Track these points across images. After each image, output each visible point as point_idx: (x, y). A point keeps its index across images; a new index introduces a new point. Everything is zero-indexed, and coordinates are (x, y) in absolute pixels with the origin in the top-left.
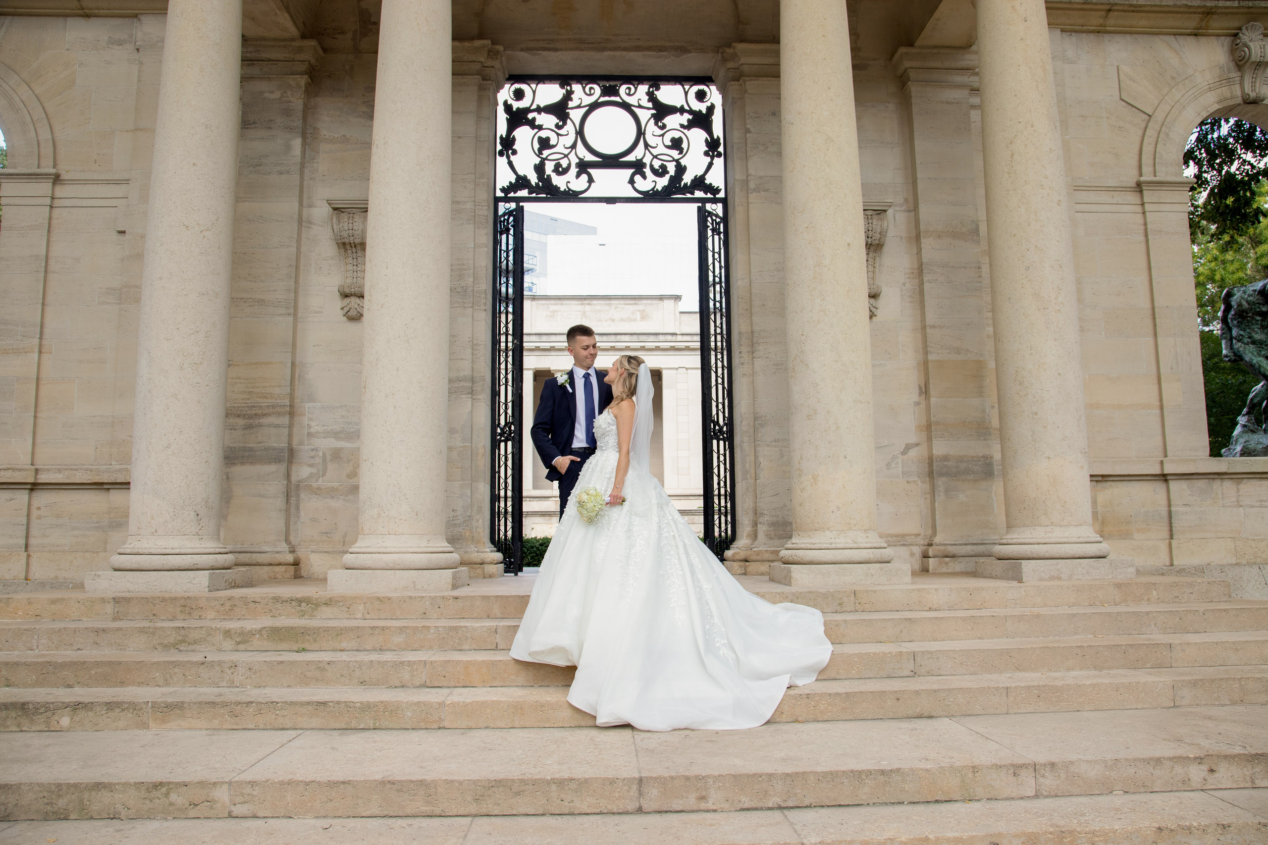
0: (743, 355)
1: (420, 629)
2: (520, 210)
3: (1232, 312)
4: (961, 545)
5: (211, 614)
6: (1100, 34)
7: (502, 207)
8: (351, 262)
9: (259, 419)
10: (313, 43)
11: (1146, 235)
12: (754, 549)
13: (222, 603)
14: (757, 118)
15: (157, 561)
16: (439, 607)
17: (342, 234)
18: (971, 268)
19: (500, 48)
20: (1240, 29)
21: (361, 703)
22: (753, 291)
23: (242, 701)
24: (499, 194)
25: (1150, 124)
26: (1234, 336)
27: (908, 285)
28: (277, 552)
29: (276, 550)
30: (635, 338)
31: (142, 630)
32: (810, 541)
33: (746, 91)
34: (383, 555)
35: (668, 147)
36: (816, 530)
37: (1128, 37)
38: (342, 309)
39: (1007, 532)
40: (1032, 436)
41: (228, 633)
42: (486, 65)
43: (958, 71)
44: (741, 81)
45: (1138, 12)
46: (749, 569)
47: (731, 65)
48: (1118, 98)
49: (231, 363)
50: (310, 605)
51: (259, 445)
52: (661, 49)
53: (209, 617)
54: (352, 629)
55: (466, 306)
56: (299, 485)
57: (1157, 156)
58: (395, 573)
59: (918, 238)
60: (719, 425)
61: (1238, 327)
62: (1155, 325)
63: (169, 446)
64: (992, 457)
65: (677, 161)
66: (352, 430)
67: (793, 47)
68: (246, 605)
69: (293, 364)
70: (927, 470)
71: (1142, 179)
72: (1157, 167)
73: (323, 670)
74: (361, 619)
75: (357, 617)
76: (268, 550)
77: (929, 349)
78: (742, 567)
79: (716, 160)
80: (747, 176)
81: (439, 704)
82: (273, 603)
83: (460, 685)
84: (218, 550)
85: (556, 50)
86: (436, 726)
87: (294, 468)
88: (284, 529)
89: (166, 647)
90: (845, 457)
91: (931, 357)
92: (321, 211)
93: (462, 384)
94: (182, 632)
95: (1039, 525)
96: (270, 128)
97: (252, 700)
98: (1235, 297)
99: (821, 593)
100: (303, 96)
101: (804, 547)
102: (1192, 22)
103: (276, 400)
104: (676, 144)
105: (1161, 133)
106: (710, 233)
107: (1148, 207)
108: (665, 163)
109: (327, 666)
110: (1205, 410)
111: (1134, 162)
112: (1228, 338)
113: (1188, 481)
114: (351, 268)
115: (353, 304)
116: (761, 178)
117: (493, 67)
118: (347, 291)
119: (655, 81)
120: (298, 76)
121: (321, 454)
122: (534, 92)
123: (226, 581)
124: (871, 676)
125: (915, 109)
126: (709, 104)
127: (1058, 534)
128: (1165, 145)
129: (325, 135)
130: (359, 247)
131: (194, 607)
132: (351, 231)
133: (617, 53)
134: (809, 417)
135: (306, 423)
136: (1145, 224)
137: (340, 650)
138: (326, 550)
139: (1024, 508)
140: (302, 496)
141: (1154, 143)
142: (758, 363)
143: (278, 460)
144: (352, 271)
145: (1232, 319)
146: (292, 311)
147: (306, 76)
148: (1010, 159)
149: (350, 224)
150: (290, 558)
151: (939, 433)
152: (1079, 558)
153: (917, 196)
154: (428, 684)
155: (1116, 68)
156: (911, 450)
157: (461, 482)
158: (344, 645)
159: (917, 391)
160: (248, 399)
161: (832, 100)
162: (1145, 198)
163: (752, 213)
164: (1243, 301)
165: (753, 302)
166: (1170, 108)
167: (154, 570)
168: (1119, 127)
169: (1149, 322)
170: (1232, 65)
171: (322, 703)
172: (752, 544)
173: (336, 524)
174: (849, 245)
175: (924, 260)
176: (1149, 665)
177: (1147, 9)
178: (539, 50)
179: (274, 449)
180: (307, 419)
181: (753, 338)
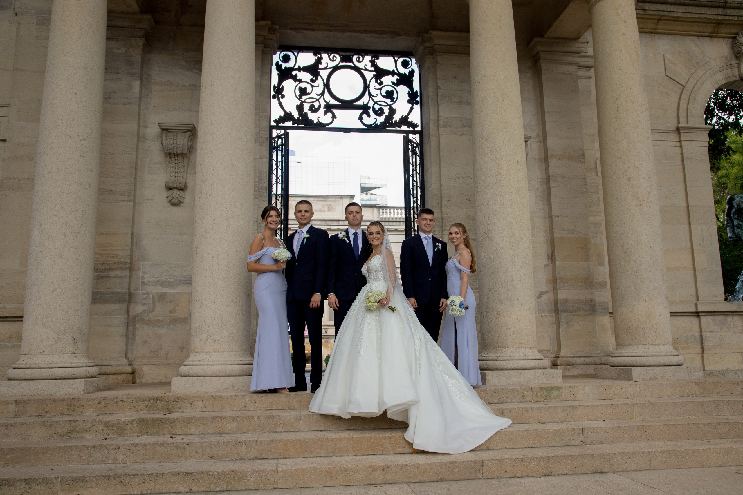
1: (247, 418)
2: (287, 135)
3: (734, 210)
4: (577, 357)
5: (90, 411)
6: (653, 34)
7: (275, 133)
8: (174, 166)
9: (108, 272)
10: (149, 17)
11: (683, 161)
13: (98, 402)
14: (445, 79)
15: (45, 373)
16: (255, 402)
17: (169, 147)
18: (580, 179)
19: (277, 27)
20: (738, 34)
21: (218, 472)
22: (443, 191)
23: (130, 474)
24: (273, 124)
25: (684, 91)
26: (735, 225)
27: (540, 189)
28: (120, 365)
29: (119, 363)
30: (324, 223)
31: (42, 424)
32: (495, 355)
33: (437, 62)
34: (211, 366)
35: (384, 97)
36: (499, 348)
37: (670, 36)
38: (167, 197)
39: (617, 349)
40: (634, 287)
41: (108, 424)
42: (267, 38)
43: (571, 54)
44: (434, 55)
45: (677, 21)
47: (427, 45)
48: (664, 75)
50: (163, 402)
51: (107, 290)
52: (382, 33)
53: (88, 412)
54: (198, 419)
56: (135, 318)
57: (688, 111)
58: (219, 379)
59: (546, 159)
61: (738, 219)
62: (689, 217)
63: (55, 290)
64: (595, 300)
65: (390, 106)
66: (173, 280)
67: (480, 33)
68: (117, 403)
69: (132, 234)
70: (554, 308)
71: (680, 125)
72: (688, 118)
73: (183, 449)
74: (200, 411)
75: (197, 410)
76: (113, 364)
77: (554, 230)
79: (415, 106)
80: (438, 117)
81: (274, 471)
82: (136, 401)
83: (281, 457)
84: (88, 364)
85: (313, 30)
86: (271, 487)
87: (132, 306)
88: (125, 349)
89: (60, 435)
90: (518, 300)
91: (556, 236)
92: (153, 130)
94: (73, 424)
95: (640, 344)
96: (118, 73)
97: (137, 472)
98: (736, 201)
99: (510, 389)
100: (141, 53)
101: (492, 359)
102: (709, 29)
103: (120, 259)
104: (389, 95)
105: (691, 97)
106: (410, 153)
107: (683, 143)
108: (382, 107)
109: (186, 446)
110: (721, 271)
111: (675, 115)
112: (731, 226)
113: (712, 317)
114: (174, 170)
115: (175, 194)
116: (447, 118)
117: (272, 39)
118: (171, 185)
119: (376, 54)
120: (138, 39)
121: (151, 296)
122: (296, 57)
123: (94, 386)
124: (555, 445)
125: (544, 77)
126: (410, 70)
127: (653, 350)
128: (693, 104)
129: (155, 80)
130: (180, 156)
131: (77, 405)
132: (175, 145)
133: (354, 34)
134: (493, 273)
135: (141, 275)
136: (682, 154)
137: (190, 434)
138: (154, 363)
139: (630, 333)
140: (137, 325)
141: (686, 103)
143: (121, 301)
144: (174, 172)
145: (734, 215)
146: (132, 198)
147: (144, 39)
148: (616, 109)
149: (175, 141)
150: (129, 369)
151: (561, 285)
152: (667, 366)
153: (546, 132)
154: (259, 457)
155: (663, 56)
156: (543, 296)
158: (193, 430)
159: (547, 257)
160: (100, 258)
161: (506, 68)
162: (681, 137)
163: (442, 141)
164: (741, 203)
165: (442, 199)
166: (696, 82)
167: (43, 380)
168: (665, 93)
169: (685, 215)
170: (733, 56)
171: (189, 473)
173: (161, 345)
174: (518, 162)
175: (551, 174)
176: (731, 436)
177: (683, 19)
178: (302, 30)
179: (119, 294)
180: (141, 272)
181: (442, 222)
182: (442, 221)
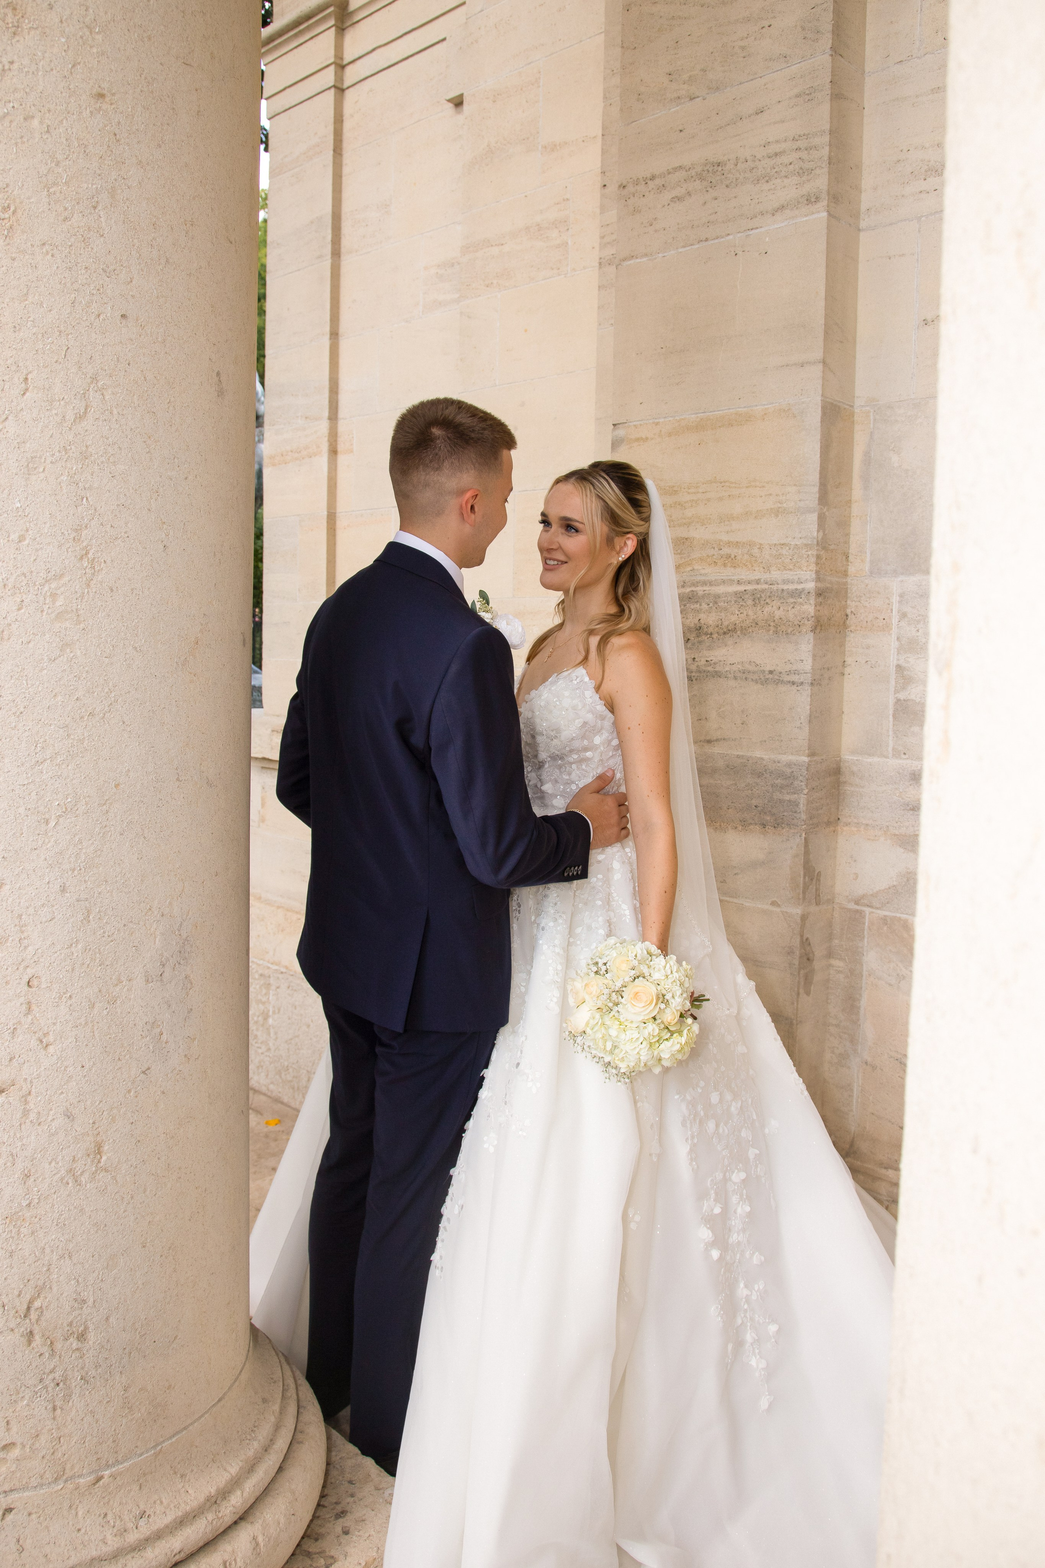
9: (710, 648)
49: (621, 432)
56: (859, 915)
103: (767, 569)
135: (893, 660)
140: (870, 960)
143: (768, 817)
146: (821, 182)
179: (760, 775)
180: (894, 644)
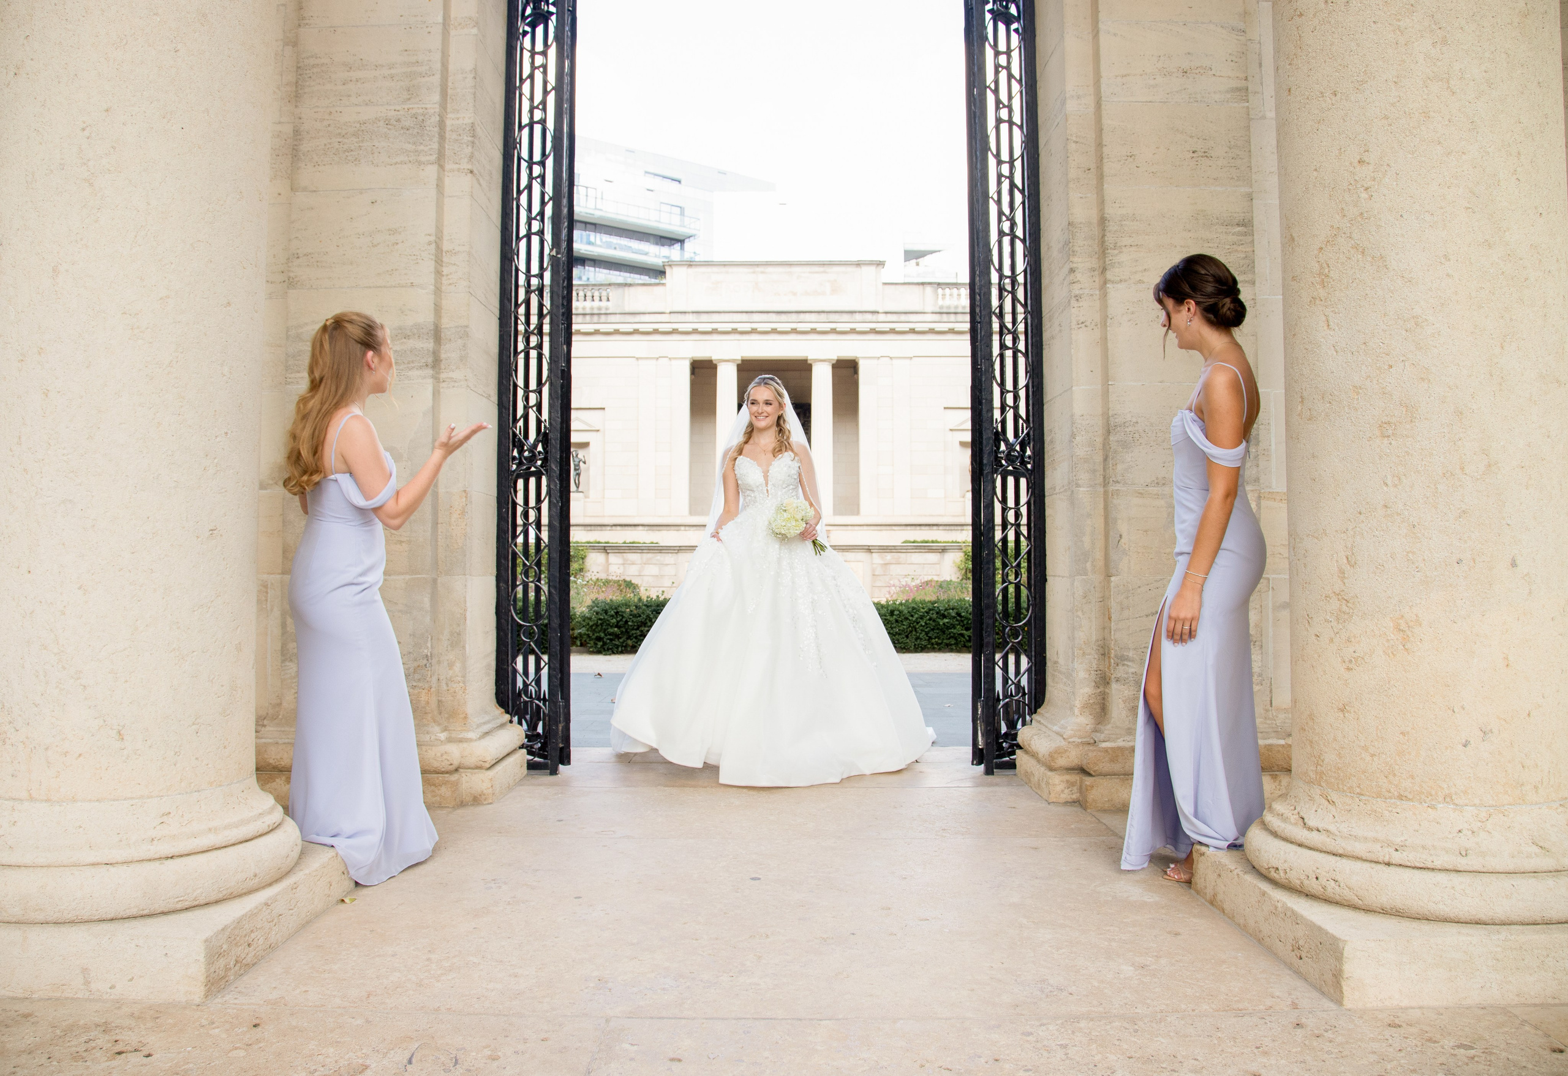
0: (1078, 276)
12: (1104, 745)
22: (1107, 122)
32: (1381, 834)
36: (1401, 797)
46: (1093, 795)
55: (423, 159)
60: (1006, 441)
78: (1073, 784)
90: (1514, 565)
93: (412, 343)
101: (1364, 855)
134: (1385, 428)
142: (1118, 295)
157: (408, 577)
165: (1105, 149)
172: (1095, 731)
181: (1103, 236)
182: (1104, 230)
